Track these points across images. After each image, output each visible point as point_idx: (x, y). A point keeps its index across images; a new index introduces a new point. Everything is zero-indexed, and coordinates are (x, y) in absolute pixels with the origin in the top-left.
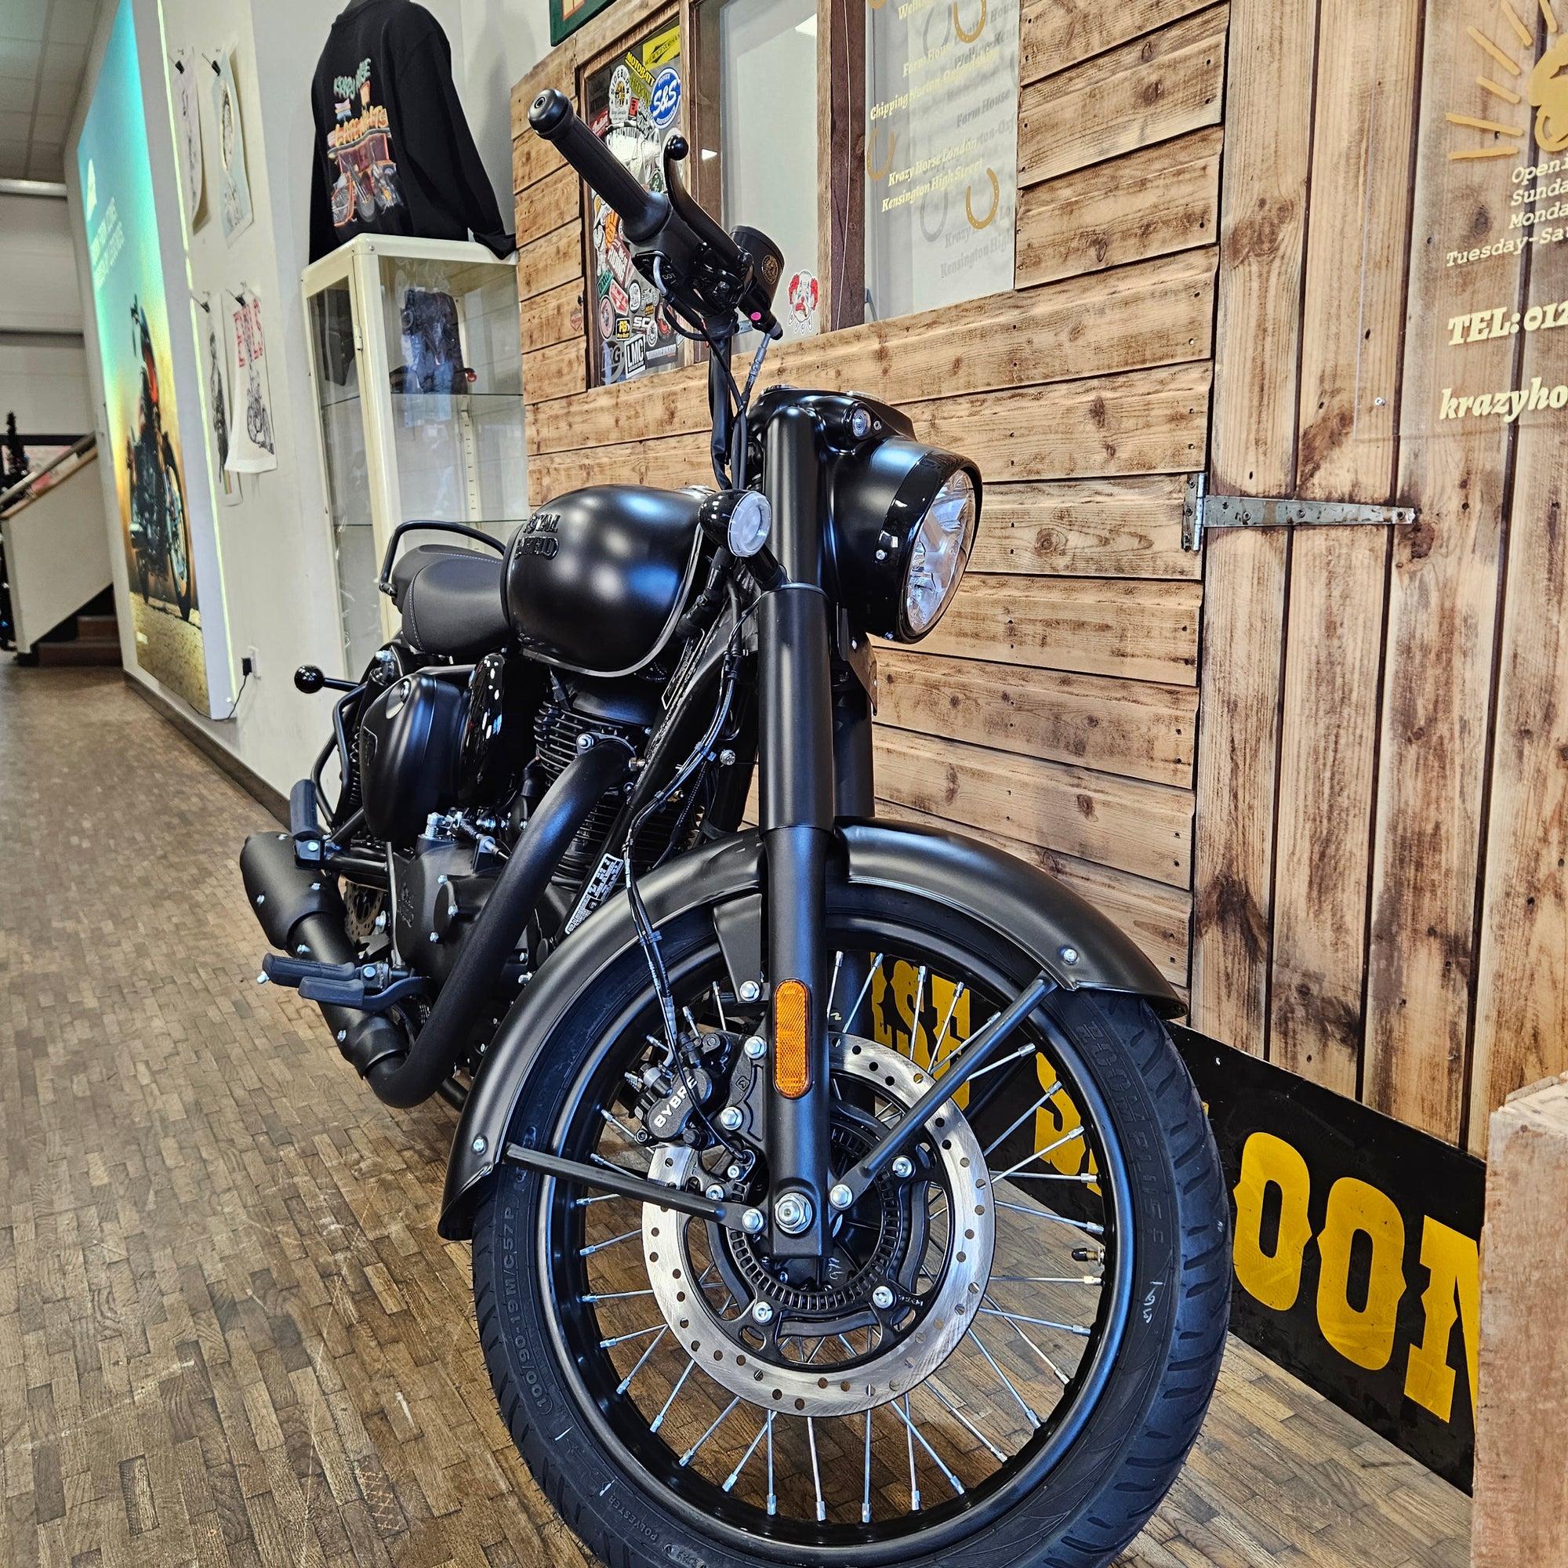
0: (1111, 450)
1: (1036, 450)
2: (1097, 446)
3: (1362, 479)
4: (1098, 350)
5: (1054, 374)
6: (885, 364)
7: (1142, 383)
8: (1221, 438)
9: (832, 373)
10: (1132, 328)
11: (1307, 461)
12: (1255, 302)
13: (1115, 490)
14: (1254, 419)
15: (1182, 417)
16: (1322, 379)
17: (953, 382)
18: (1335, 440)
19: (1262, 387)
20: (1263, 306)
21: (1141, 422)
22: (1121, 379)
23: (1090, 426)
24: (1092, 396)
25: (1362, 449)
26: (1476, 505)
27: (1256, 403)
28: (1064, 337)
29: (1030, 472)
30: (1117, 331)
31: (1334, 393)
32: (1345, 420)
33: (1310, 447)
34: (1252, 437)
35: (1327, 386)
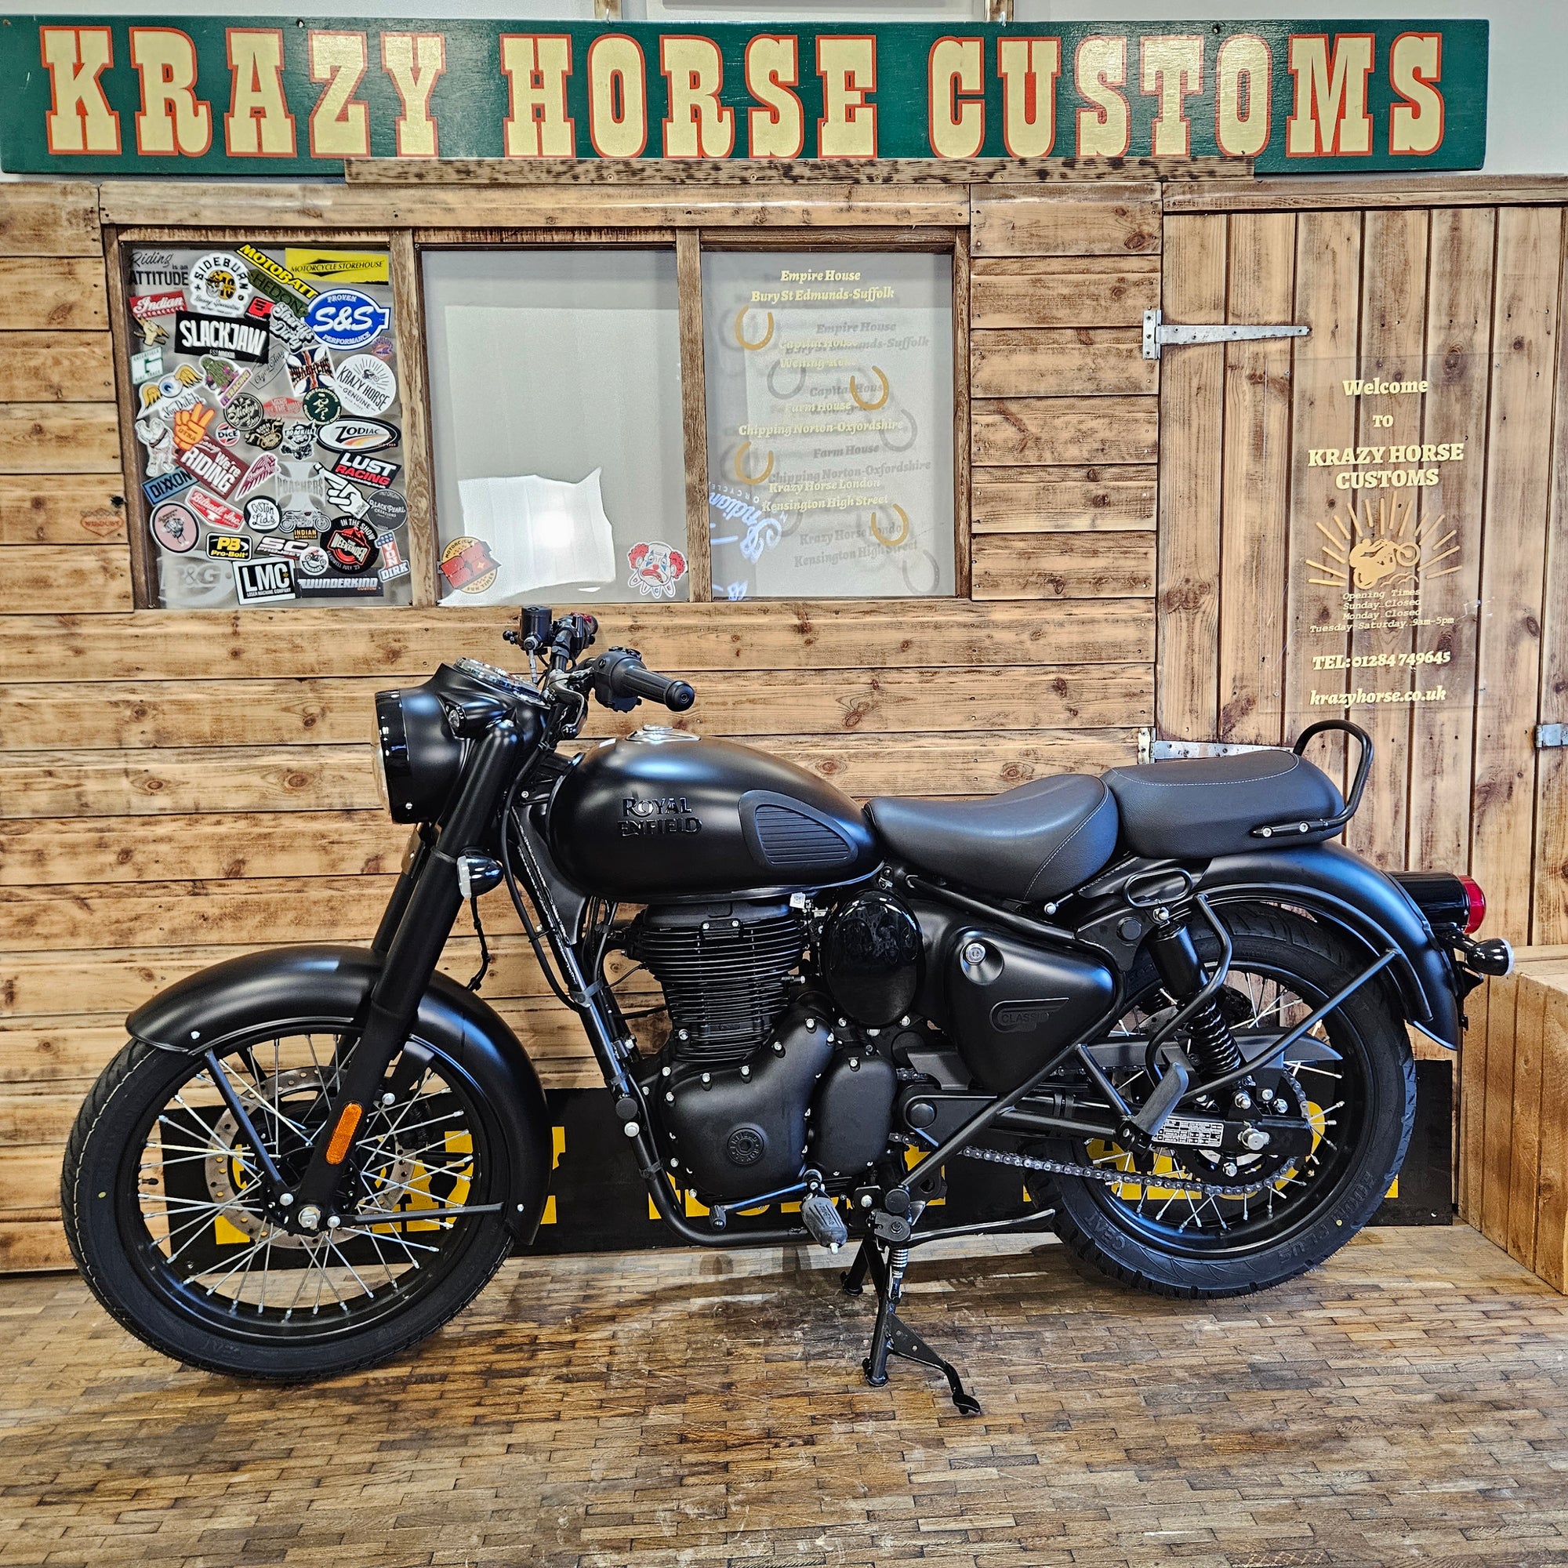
0: (1075, 713)
1: (999, 710)
2: (1060, 708)
3: (1262, 732)
4: (1058, 648)
5: (1016, 660)
6: (808, 636)
7: (1096, 672)
8: (1164, 708)
9: (727, 637)
10: (1090, 638)
11: (1226, 723)
12: (1185, 635)
13: (1075, 737)
14: (1188, 697)
15: (1135, 695)
16: (1234, 680)
17: (903, 656)
18: (1244, 712)
19: (1193, 682)
20: (1190, 636)
21: (1100, 696)
22: (1078, 668)
23: (1054, 696)
24: (1052, 677)
25: (1263, 717)
26: (1329, 746)
27: (1189, 689)
28: (1025, 637)
29: (993, 724)
30: (1076, 639)
31: (1242, 688)
32: (1251, 702)
33: (1228, 716)
34: (1187, 708)
35: (1238, 683)
